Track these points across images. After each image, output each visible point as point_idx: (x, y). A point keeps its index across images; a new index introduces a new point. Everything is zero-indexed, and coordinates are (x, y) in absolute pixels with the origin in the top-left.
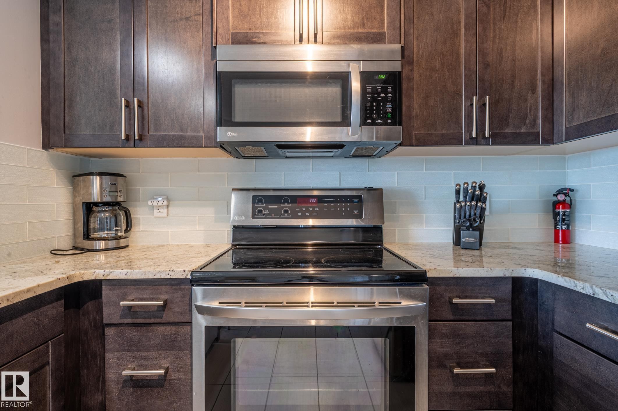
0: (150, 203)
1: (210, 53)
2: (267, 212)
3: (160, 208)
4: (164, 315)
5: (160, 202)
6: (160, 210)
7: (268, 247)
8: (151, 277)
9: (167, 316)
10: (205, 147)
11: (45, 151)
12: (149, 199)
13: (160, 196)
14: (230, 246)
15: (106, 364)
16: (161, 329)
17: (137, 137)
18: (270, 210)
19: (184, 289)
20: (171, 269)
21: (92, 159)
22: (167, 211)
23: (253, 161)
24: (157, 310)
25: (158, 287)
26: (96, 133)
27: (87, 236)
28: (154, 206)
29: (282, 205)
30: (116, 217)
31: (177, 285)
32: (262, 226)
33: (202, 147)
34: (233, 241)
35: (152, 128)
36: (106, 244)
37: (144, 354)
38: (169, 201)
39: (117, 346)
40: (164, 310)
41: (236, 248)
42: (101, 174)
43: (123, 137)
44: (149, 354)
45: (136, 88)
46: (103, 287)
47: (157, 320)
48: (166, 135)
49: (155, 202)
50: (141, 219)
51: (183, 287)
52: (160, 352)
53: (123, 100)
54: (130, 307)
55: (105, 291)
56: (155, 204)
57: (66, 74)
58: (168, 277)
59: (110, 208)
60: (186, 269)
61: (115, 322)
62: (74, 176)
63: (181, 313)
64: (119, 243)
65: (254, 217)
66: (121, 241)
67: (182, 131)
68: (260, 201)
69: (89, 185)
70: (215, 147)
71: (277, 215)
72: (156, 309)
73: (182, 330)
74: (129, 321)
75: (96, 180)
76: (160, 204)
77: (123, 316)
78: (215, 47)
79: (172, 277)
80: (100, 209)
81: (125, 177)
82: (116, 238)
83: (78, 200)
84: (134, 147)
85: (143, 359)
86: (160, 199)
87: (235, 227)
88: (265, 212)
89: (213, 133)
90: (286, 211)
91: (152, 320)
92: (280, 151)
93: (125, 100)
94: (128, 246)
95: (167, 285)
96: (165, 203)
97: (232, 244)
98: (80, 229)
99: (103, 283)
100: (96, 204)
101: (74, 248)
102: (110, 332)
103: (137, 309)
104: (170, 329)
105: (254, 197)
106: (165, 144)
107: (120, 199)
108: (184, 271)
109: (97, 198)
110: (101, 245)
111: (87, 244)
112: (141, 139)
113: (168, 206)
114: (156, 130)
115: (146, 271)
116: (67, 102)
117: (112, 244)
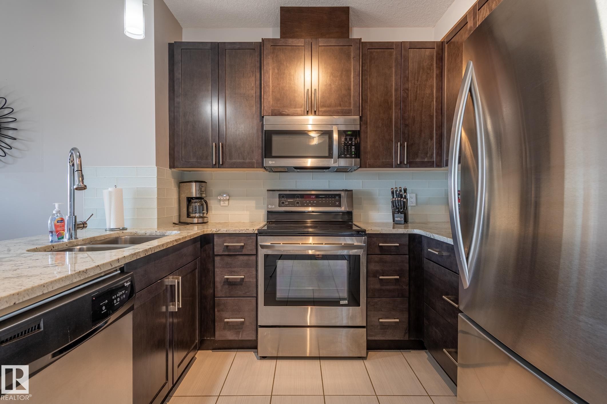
0: (219, 198)
1: (259, 118)
2: (287, 203)
3: (224, 200)
4: (243, 251)
5: (225, 197)
6: (224, 202)
7: (287, 223)
8: (238, 232)
9: (245, 252)
10: (256, 168)
11: (170, 170)
12: (219, 195)
13: (224, 193)
14: (266, 223)
15: (215, 274)
16: (241, 258)
17: (221, 163)
18: (288, 202)
19: (252, 238)
20: (247, 229)
21: (185, 172)
22: (228, 202)
23: (278, 173)
24: (240, 249)
25: (240, 237)
26: (198, 161)
27: (188, 216)
28: (220, 200)
29: (295, 199)
30: (202, 205)
31: (250, 236)
32: (284, 211)
33: (255, 168)
34: (267, 220)
35: (228, 158)
36: (198, 221)
37: (233, 269)
38: (229, 197)
39: (220, 266)
40: (243, 248)
41: (269, 224)
42: (196, 182)
43: (214, 163)
44: (236, 269)
45: (220, 137)
46: (215, 237)
47: (240, 253)
48: (235, 162)
49: (222, 197)
50: (213, 207)
51: (252, 237)
52: (241, 269)
53: (214, 143)
54: (227, 246)
55: (216, 239)
56: (222, 198)
57: (183, 129)
58: (246, 232)
59: (200, 200)
60: (254, 229)
61: (220, 254)
62: (180, 183)
63: (251, 250)
64: (203, 220)
65: (280, 206)
66: (205, 219)
67: (244, 160)
68: (283, 197)
69: (191, 188)
70: (261, 168)
71: (293, 205)
72: (239, 247)
73: (251, 258)
74: (226, 253)
75: (194, 184)
76: (225, 198)
77: (224, 251)
78: (263, 117)
79: (247, 233)
80: (195, 201)
81: (206, 183)
82: (203, 217)
83: (183, 196)
84: (219, 168)
85: (232, 272)
86: (225, 195)
87: (268, 212)
88: (286, 203)
89: (260, 161)
90: (298, 203)
91: (237, 253)
92: (295, 170)
93: (215, 143)
94: (208, 222)
95: (245, 236)
96: (228, 198)
97: (267, 221)
98: (184, 212)
99: (215, 235)
100: (192, 198)
101: (180, 222)
102: (217, 259)
103: (231, 248)
104: (246, 258)
105: (280, 195)
106: (235, 167)
107: (204, 195)
108: (253, 230)
109: (194, 196)
110: (196, 221)
111: (189, 220)
112: (222, 164)
113: (229, 200)
114: (230, 159)
115: (235, 230)
116: (183, 144)
117: (200, 220)
